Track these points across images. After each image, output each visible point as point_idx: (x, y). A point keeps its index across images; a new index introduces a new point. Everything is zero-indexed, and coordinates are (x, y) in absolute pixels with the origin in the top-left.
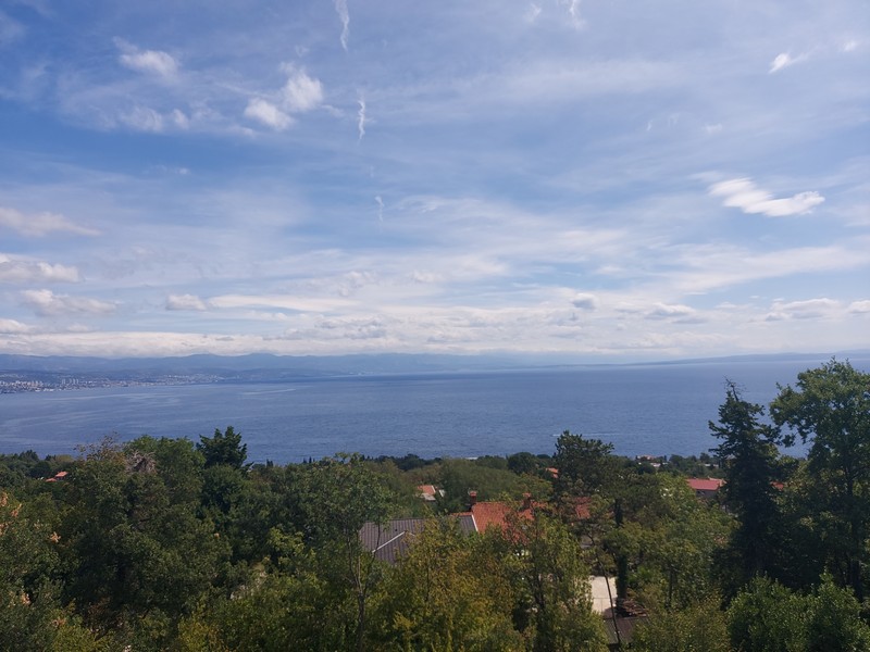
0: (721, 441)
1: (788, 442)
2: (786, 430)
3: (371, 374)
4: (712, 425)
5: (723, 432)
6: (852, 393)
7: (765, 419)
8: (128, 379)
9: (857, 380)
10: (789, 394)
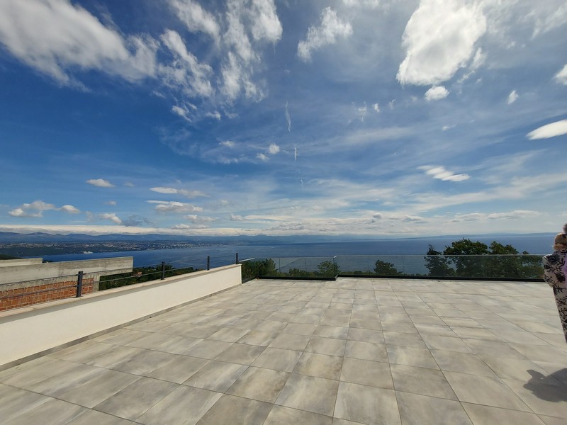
0: (428, 263)
1: (449, 263)
2: (448, 259)
3: (300, 242)
4: (425, 258)
5: (428, 260)
6: (469, 248)
7: (442, 256)
8: (219, 243)
9: (471, 245)
10: (449, 248)
